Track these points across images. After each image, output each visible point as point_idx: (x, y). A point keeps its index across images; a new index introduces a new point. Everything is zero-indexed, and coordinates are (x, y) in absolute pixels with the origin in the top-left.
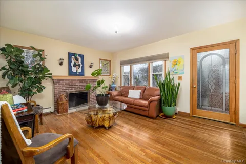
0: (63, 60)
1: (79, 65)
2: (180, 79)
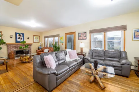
0: (12, 36)
1: (22, 38)
2: (62, 44)
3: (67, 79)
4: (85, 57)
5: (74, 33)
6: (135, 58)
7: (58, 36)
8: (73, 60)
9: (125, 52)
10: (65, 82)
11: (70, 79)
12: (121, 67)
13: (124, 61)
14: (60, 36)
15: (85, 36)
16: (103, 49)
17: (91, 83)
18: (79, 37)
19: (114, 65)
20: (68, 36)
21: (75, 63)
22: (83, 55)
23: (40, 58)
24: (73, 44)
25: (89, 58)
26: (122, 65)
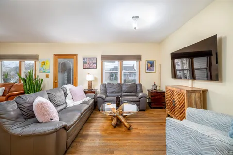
2: (47, 76)
3: (79, 135)
4: (98, 95)
5: (73, 56)
6: (148, 90)
7: (35, 58)
8: (81, 102)
9: (140, 85)
10: (77, 139)
11: (84, 133)
12: (140, 101)
13: (141, 95)
14: (40, 58)
15: (94, 64)
16: (119, 82)
17: (115, 127)
18: (85, 64)
19: (133, 100)
20: (61, 60)
21: (87, 106)
22: (94, 93)
23: (16, 107)
24: (73, 75)
25: (104, 96)
26: (140, 99)
